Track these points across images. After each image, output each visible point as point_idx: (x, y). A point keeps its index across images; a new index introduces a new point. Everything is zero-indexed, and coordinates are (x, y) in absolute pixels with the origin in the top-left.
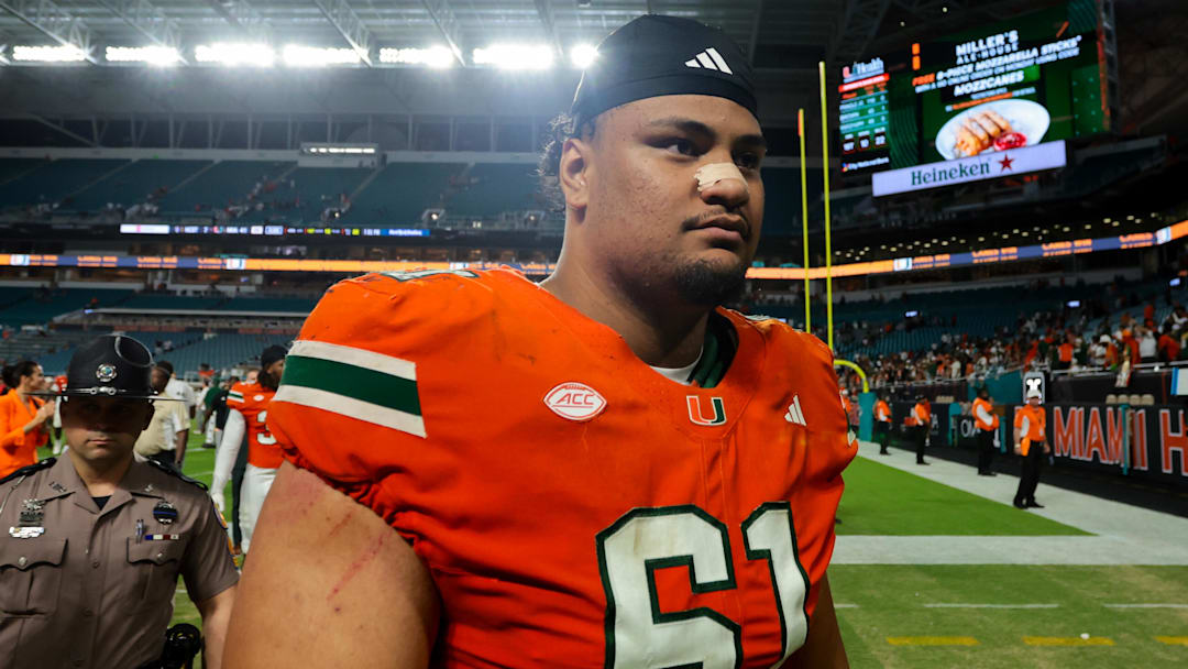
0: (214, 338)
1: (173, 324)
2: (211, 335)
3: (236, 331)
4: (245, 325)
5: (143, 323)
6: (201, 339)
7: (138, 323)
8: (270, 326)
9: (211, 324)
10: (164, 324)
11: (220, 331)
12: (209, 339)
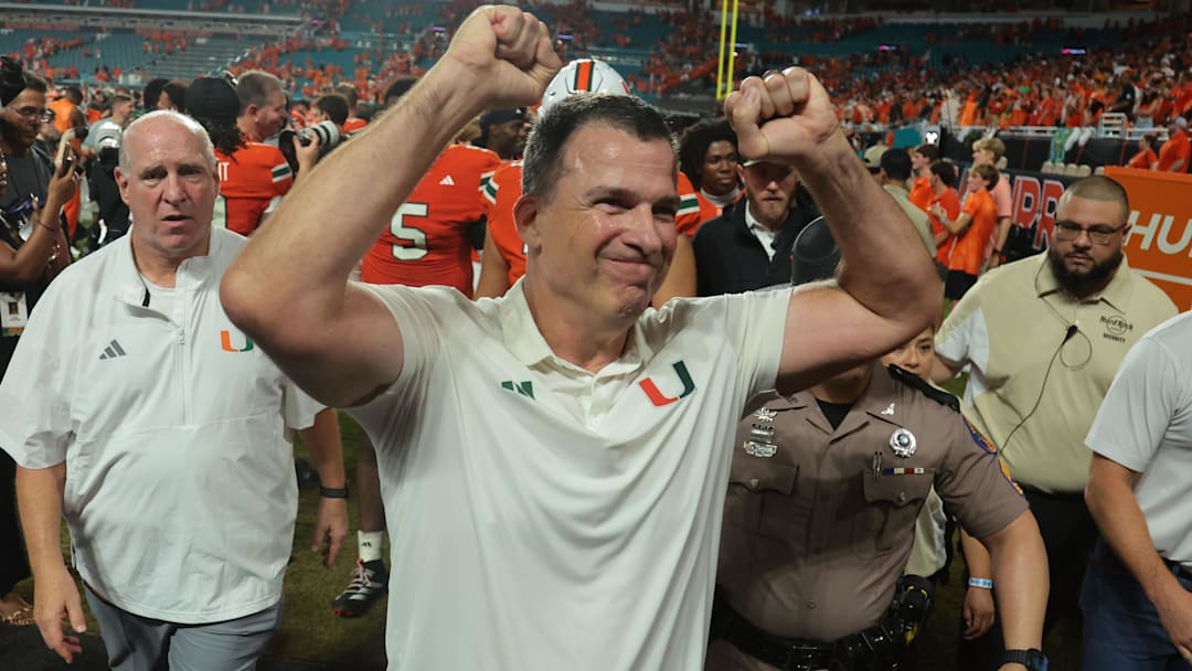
0: (107, 38)
1: (63, 21)
2: (104, 36)
3: (132, 31)
4: (140, 25)
5: (30, 19)
6: (93, 39)
7: (26, 20)
8: (166, 27)
9: (103, 23)
10: (54, 22)
11: (116, 31)
12: (102, 40)
